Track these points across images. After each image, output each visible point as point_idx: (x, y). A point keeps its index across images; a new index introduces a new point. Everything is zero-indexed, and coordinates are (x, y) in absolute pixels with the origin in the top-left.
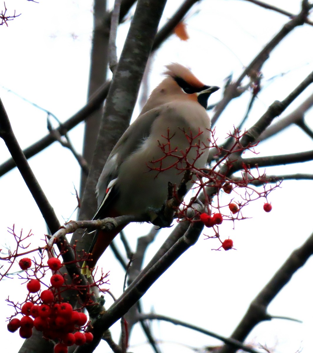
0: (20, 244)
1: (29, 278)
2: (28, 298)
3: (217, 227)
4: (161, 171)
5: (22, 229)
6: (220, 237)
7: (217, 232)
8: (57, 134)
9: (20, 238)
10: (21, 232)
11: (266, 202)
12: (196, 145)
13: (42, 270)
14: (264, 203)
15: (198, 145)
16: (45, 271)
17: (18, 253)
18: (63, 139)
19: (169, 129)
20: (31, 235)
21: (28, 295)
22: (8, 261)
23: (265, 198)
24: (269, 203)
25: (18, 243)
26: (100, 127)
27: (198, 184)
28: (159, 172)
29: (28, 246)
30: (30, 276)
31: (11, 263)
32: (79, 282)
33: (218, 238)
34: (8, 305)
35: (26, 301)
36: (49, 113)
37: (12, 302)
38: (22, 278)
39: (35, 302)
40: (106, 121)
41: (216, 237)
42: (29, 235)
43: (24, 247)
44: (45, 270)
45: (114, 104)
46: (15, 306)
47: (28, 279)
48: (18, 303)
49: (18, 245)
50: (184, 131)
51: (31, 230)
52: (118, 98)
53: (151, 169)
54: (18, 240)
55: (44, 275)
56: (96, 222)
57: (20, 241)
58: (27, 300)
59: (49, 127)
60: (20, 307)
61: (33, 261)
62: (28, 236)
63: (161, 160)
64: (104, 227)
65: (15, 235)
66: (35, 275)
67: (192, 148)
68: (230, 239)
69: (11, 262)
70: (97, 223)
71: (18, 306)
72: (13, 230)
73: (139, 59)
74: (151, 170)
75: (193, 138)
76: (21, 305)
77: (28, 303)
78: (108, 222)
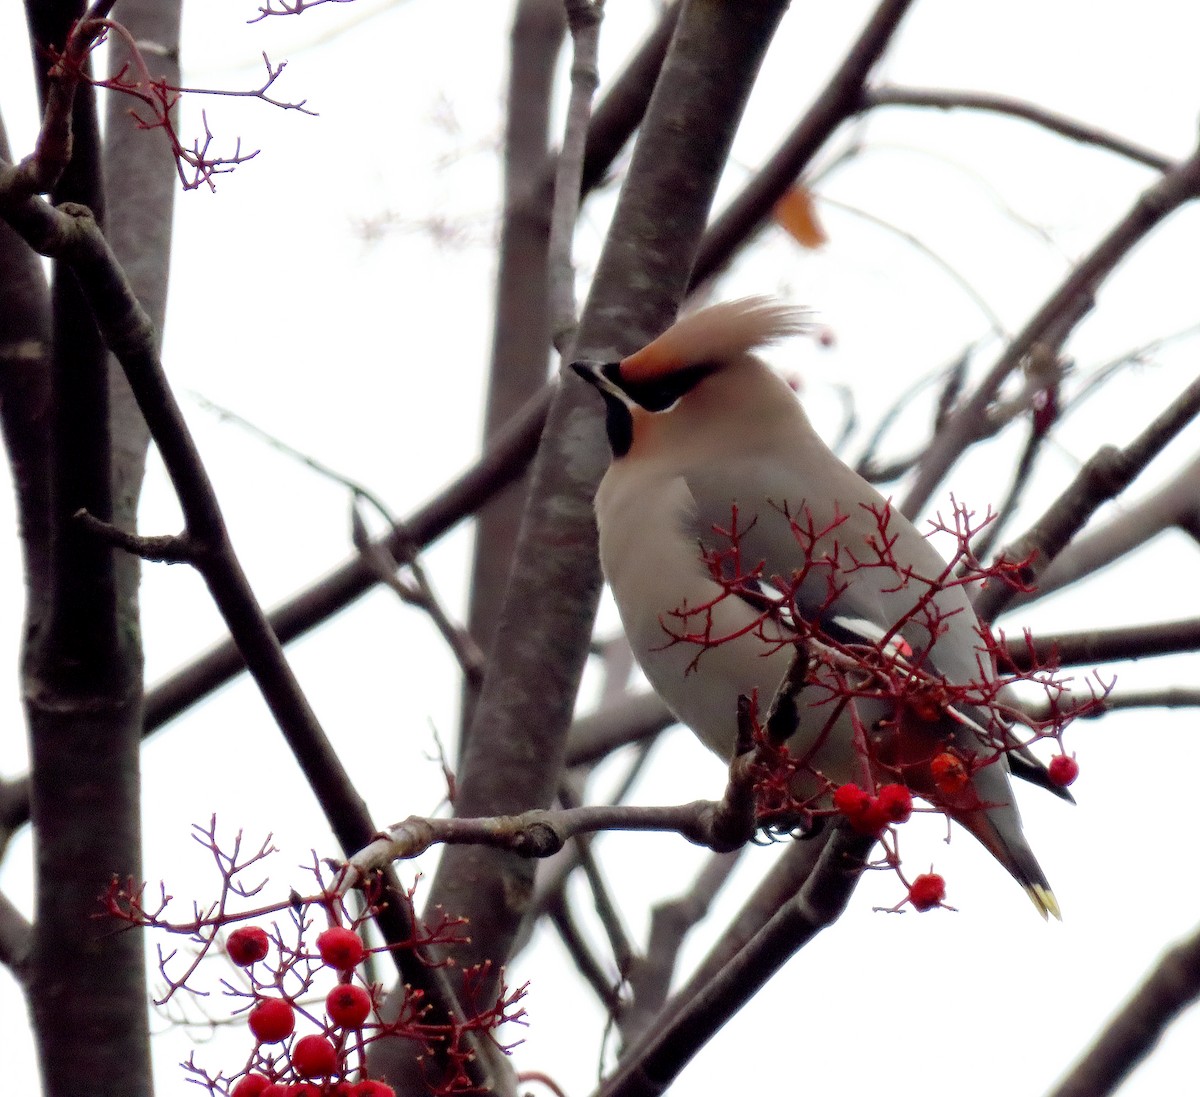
0: (233, 880)
1: (258, 992)
2: (255, 1060)
3: (894, 832)
4: (708, 645)
5: (241, 831)
6: (901, 867)
7: (893, 850)
8: (384, 559)
9: (233, 861)
10: (238, 841)
11: (1058, 753)
12: (827, 558)
13: (301, 967)
14: (1053, 756)
15: (832, 556)
16: (311, 973)
17: (227, 912)
18: (405, 575)
19: (736, 504)
20: (270, 851)
21: (256, 1052)
22: (193, 935)
23: (1055, 740)
24: (1069, 755)
25: (227, 877)
26: (522, 536)
27: (832, 689)
28: (700, 647)
29: (259, 890)
30: (260, 986)
31: (204, 945)
32: (423, 1013)
33: (894, 870)
34: (188, 1080)
35: (247, 1071)
36: (358, 492)
37: (203, 1073)
38: (237, 993)
39: (279, 1076)
40: (540, 515)
41: (886, 864)
42: (264, 852)
43: (246, 891)
44: (312, 969)
45: (567, 459)
46: (211, 1085)
47: (257, 997)
48: (219, 1077)
49: (227, 885)
50: (787, 514)
51: (271, 835)
52: (579, 438)
53: (677, 639)
54: (228, 867)
55: (307, 984)
56: (496, 822)
57: (234, 870)
58: (250, 1066)
59: (360, 536)
60: (224, 1089)
61: (272, 937)
62: (261, 855)
63: (709, 607)
64: (521, 839)
65: (216, 851)
66: (279, 986)
67: (811, 570)
68: (935, 872)
69: (203, 940)
70: (499, 827)
71: (222, 1084)
72: (211, 835)
73: (649, 307)
74: (674, 643)
75: (816, 535)
76: (229, 1081)
77: (254, 1077)
78: (534, 825)
